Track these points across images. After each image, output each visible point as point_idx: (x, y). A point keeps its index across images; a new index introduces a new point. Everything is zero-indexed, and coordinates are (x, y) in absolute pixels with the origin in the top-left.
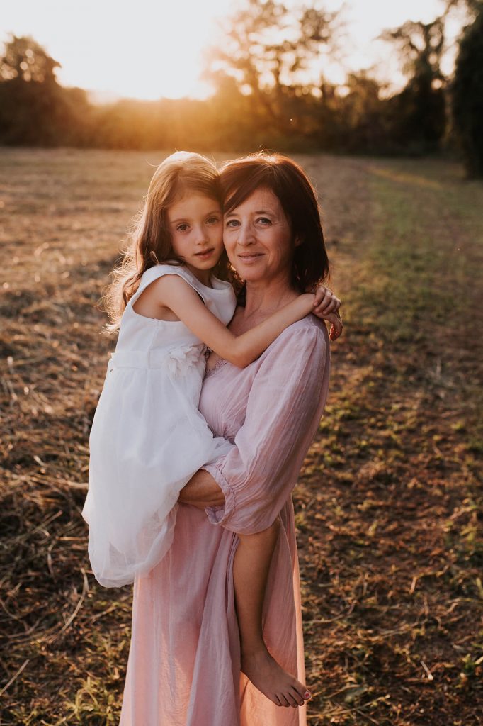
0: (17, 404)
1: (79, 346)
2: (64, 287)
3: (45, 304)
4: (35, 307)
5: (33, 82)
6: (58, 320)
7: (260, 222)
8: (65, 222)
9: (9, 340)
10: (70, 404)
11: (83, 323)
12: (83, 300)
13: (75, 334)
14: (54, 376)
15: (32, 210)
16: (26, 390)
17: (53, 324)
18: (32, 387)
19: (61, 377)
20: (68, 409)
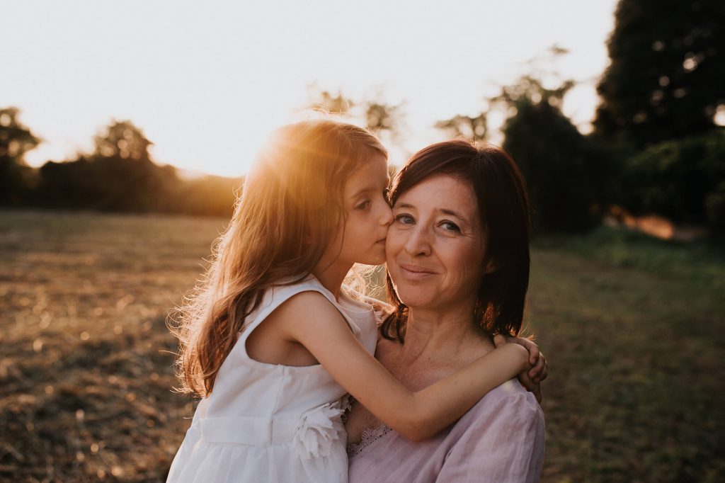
0: (82, 465)
1: (158, 399)
2: (145, 337)
3: (124, 355)
4: (113, 357)
5: (129, 159)
6: (136, 371)
7: (445, 226)
8: (151, 277)
9: (81, 392)
10: (142, 464)
11: (162, 373)
12: (163, 351)
13: (153, 386)
14: (126, 432)
15: (118, 266)
16: (95, 448)
17: (130, 375)
18: (102, 444)
19: (135, 434)
20: (141, 471)
